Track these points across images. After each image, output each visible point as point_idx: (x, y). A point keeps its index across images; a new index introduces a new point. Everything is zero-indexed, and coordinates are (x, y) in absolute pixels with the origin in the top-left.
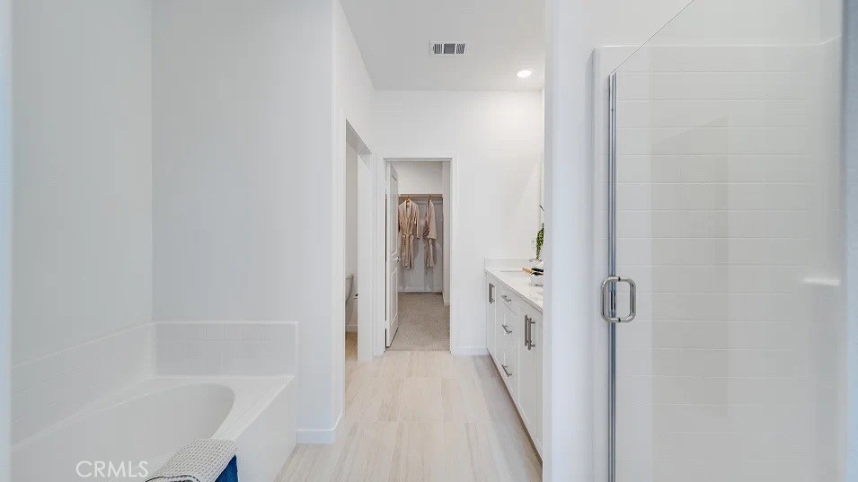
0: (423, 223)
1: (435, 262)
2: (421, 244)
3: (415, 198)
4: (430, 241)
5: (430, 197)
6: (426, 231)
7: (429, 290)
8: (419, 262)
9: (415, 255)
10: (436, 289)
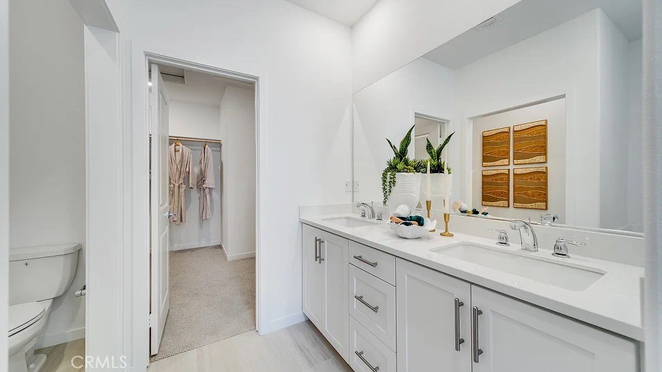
0: (197, 170)
1: (212, 214)
2: (195, 194)
3: (187, 142)
4: (207, 191)
5: (205, 143)
6: (202, 178)
7: (204, 244)
8: (192, 214)
9: (187, 207)
10: (214, 243)
